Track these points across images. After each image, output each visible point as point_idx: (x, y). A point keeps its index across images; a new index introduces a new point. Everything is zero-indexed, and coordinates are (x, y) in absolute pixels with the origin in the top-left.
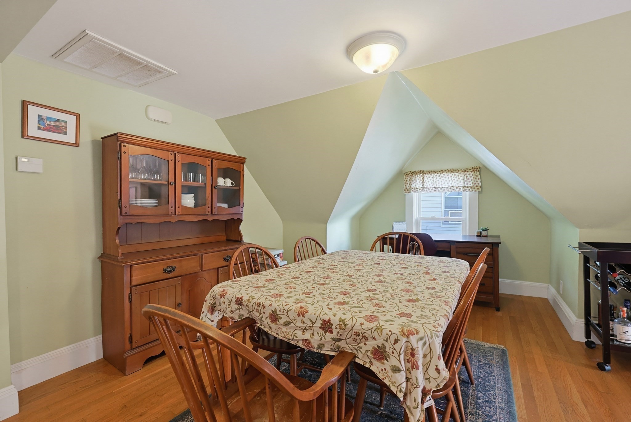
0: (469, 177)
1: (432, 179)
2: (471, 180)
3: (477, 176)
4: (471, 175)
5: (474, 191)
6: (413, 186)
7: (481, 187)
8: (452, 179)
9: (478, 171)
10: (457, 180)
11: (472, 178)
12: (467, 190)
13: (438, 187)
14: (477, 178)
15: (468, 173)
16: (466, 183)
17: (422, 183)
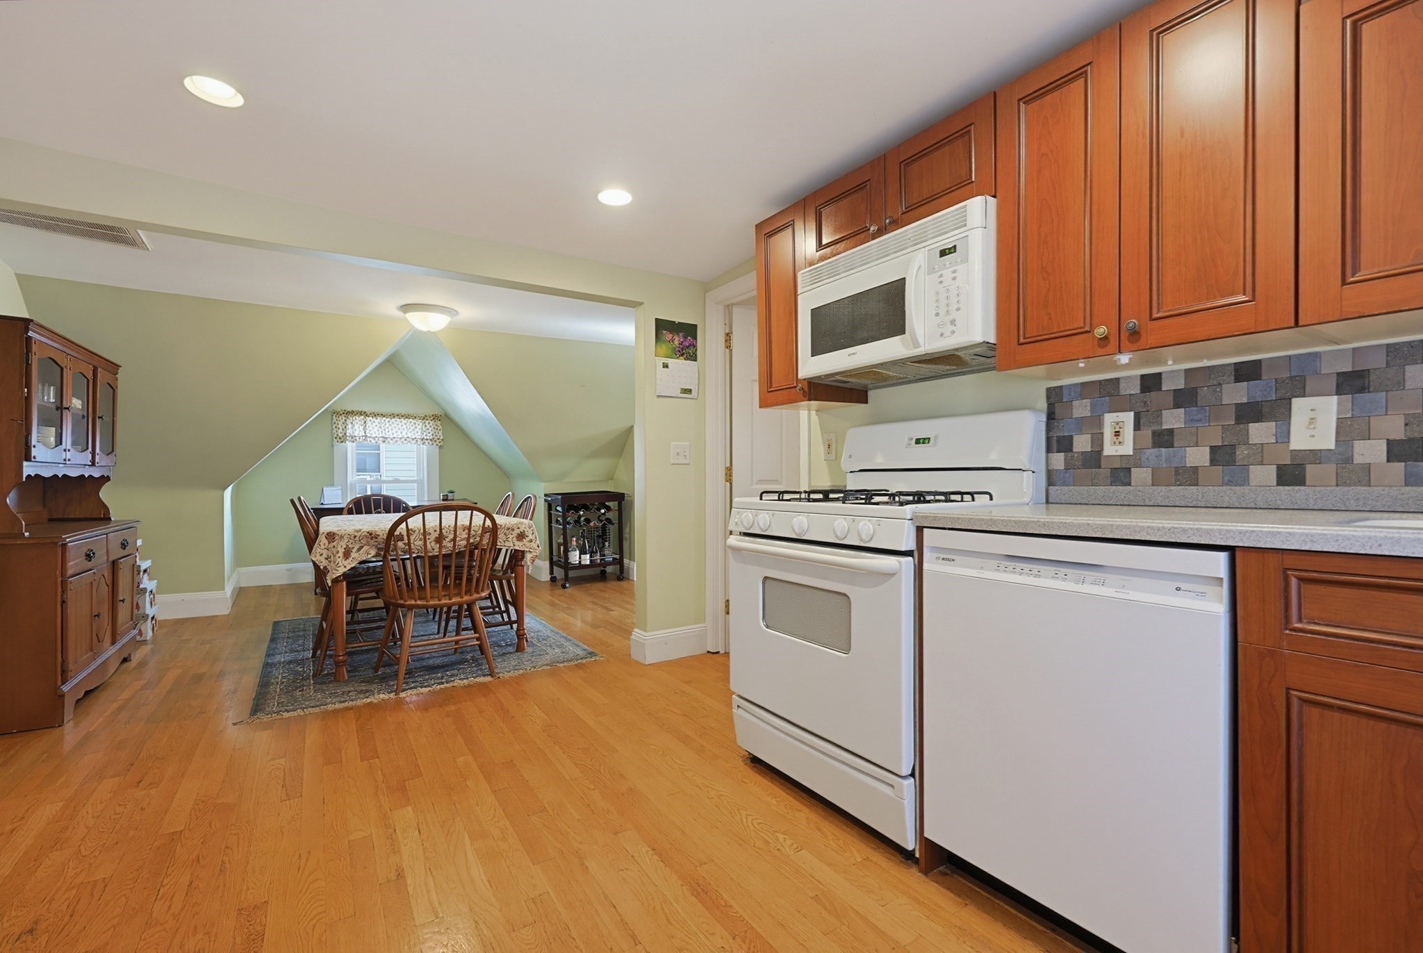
0: (428, 427)
1: (379, 425)
2: (430, 430)
3: (438, 426)
4: (431, 424)
5: (434, 446)
6: (349, 432)
7: (442, 440)
8: (406, 427)
9: (442, 420)
10: (414, 430)
11: (432, 428)
12: (427, 443)
13: (387, 436)
14: (439, 428)
15: (427, 422)
16: (425, 434)
17: (364, 429)
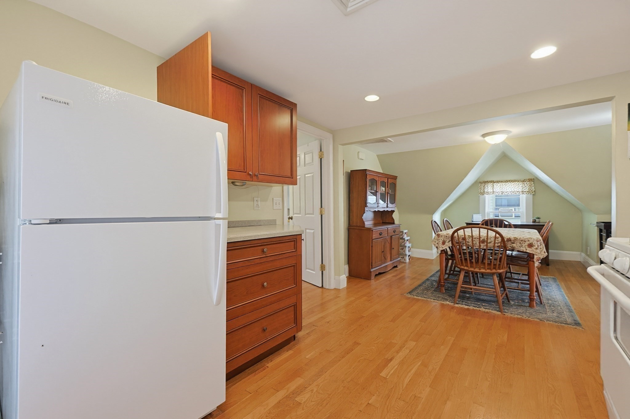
0: (526, 185)
1: (500, 186)
2: (526, 187)
3: (532, 184)
4: (528, 184)
5: (529, 194)
6: (486, 190)
7: (534, 191)
8: (514, 186)
9: (533, 181)
10: (518, 187)
11: (528, 186)
12: (525, 193)
13: (503, 191)
14: (532, 185)
15: (525, 183)
16: (524, 189)
17: (493, 189)
